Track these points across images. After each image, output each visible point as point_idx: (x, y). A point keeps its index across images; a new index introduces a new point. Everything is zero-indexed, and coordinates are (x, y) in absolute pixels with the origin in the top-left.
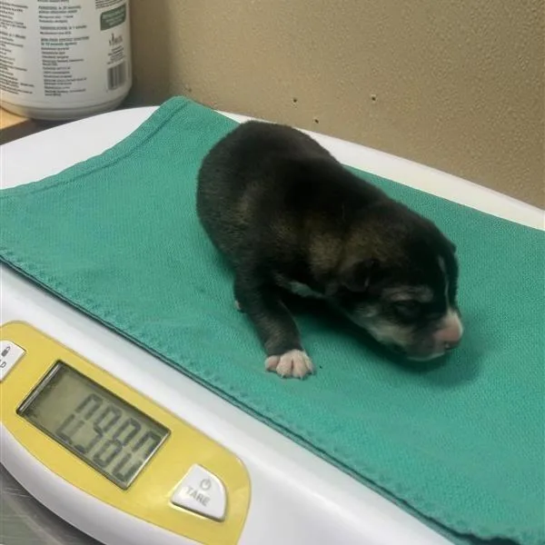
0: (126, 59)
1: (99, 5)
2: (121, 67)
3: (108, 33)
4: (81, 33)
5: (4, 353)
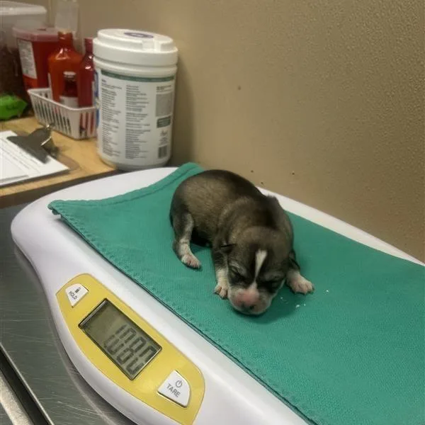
0: (168, 144)
2: (165, 148)
3: (160, 129)
4: (146, 128)
5: (77, 291)
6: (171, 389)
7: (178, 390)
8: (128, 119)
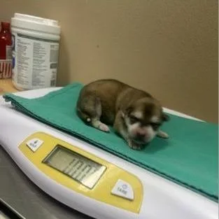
1: (51, 61)
4: (44, 68)
5: (35, 142)
6: (120, 190)
7: (126, 190)
8: (34, 63)
